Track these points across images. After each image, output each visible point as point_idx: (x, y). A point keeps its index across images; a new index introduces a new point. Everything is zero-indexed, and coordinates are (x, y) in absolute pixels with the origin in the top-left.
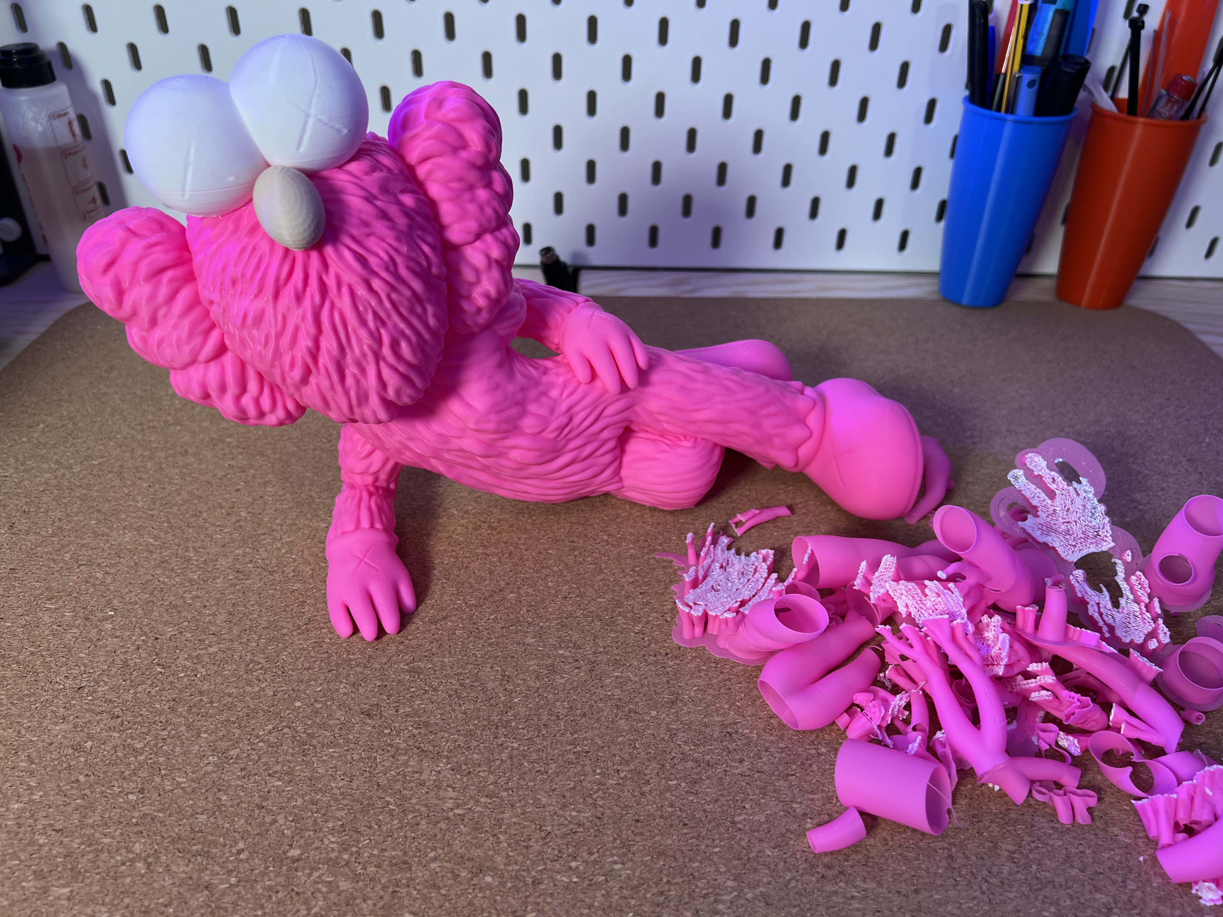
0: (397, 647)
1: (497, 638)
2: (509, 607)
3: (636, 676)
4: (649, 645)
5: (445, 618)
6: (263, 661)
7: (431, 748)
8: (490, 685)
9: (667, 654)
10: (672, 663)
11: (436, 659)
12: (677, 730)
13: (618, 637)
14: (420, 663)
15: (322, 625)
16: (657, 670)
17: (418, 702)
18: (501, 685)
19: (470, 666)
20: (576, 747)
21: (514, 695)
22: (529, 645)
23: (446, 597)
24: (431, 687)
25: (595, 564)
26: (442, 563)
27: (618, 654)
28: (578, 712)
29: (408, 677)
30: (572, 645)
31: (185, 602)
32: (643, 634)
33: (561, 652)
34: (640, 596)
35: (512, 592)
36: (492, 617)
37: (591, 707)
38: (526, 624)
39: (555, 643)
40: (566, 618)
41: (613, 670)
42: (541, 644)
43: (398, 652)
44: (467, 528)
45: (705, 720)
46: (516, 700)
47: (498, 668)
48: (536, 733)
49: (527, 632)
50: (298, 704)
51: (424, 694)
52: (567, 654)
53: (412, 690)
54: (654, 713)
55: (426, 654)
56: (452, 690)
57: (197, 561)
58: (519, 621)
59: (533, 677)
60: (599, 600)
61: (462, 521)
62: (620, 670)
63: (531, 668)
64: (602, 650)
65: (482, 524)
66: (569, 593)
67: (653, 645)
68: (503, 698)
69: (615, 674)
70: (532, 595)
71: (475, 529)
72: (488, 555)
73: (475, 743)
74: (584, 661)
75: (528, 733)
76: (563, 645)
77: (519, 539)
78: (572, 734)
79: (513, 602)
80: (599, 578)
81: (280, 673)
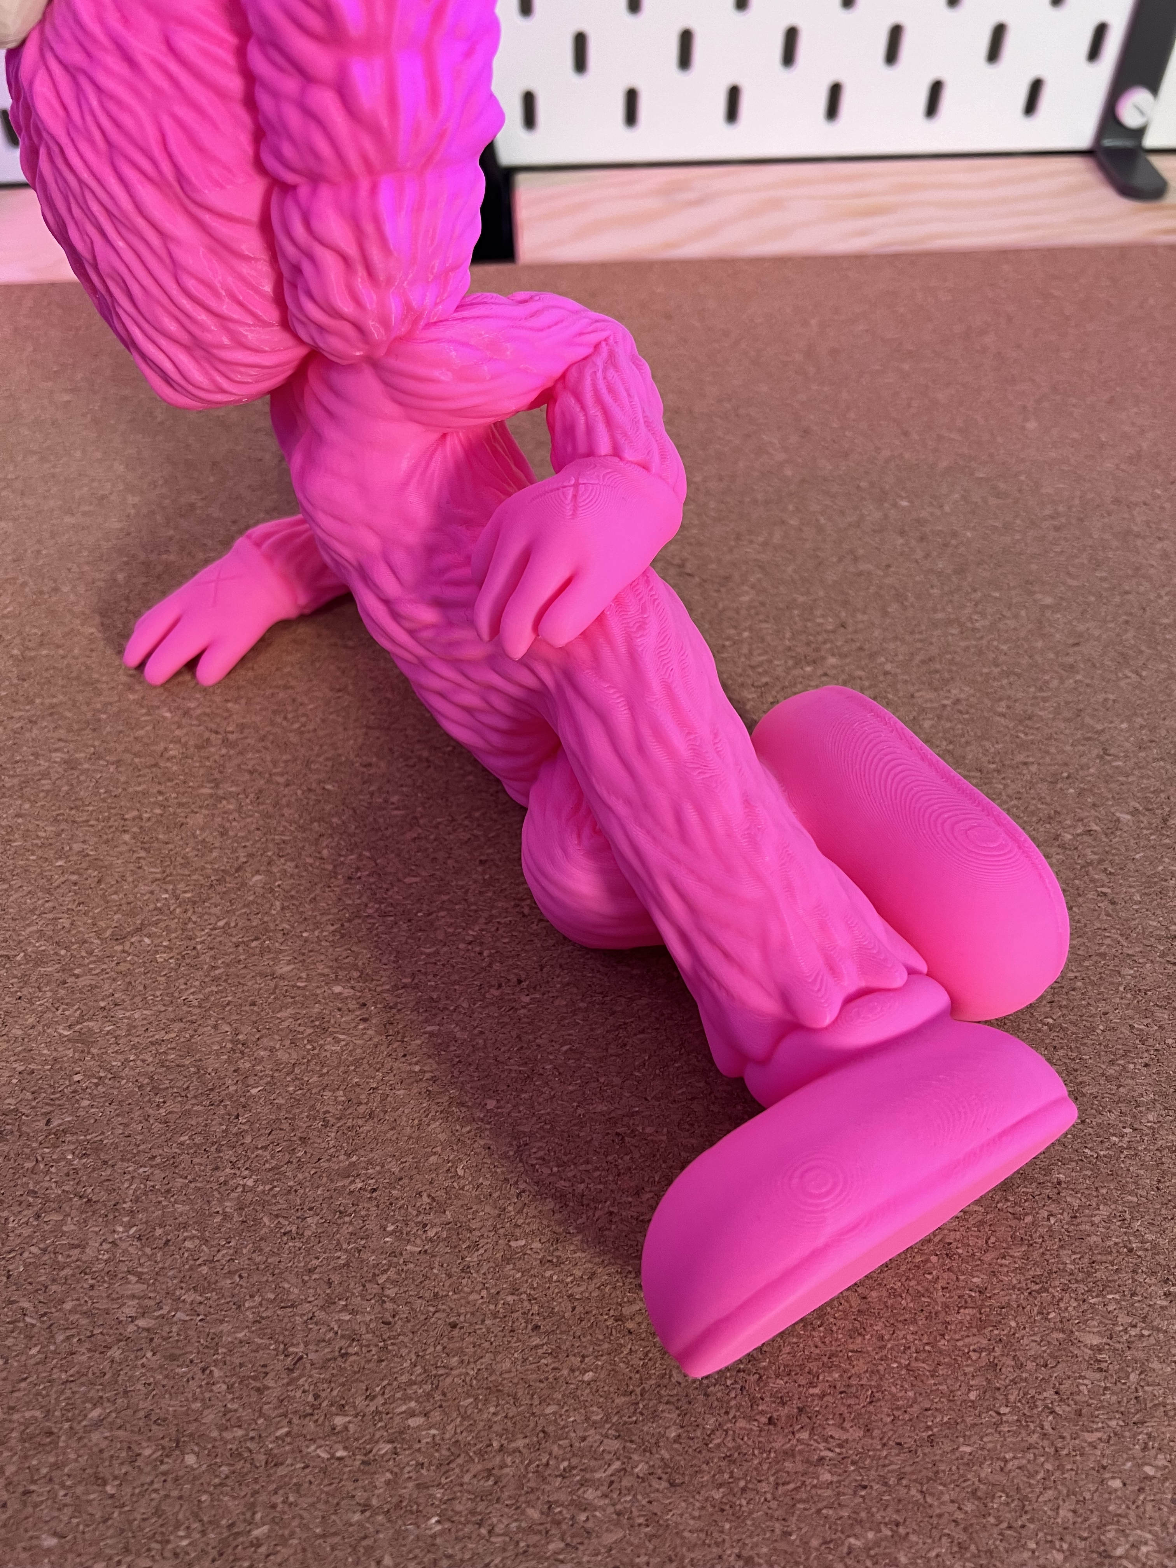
0: (55, 992)
1: (228, 965)
2: (252, 902)
3: (463, 1029)
4: (490, 965)
5: (138, 930)
7: (104, 1196)
8: (212, 1063)
9: (520, 982)
10: (527, 999)
11: (120, 1014)
12: (531, 1135)
13: (437, 953)
14: (91, 1024)
16: (501, 1015)
17: (85, 1103)
18: (229, 1061)
19: (178, 1026)
20: (353, 1182)
21: (251, 1081)
22: (282, 977)
23: (143, 888)
24: (109, 1071)
25: (405, 807)
26: (140, 818)
27: (435, 988)
28: (362, 1109)
29: (70, 1053)
30: (356, 974)
32: (481, 944)
33: (337, 989)
34: (480, 869)
35: (258, 872)
36: (221, 923)
37: (384, 1097)
38: (280, 935)
39: (326, 971)
40: (349, 920)
41: (426, 1021)
42: (304, 975)
43: (57, 1002)
44: (185, 745)
45: (580, 1111)
46: (254, 1091)
47: (226, 1027)
48: (287, 1157)
49: (281, 951)
51: (97, 1085)
52: (347, 992)
53: (77, 1078)
54: (491, 1104)
55: (102, 1004)
56: (145, 1074)
58: (267, 931)
59: (287, 1043)
60: (408, 880)
61: (178, 732)
62: (438, 1020)
63: (285, 1025)
64: (407, 980)
65: (213, 736)
66: (358, 869)
67: (496, 966)
68: (232, 1088)
69: (429, 1029)
70: (292, 876)
71: (200, 748)
72: (221, 799)
73: (180, 1181)
74: (375, 1004)
75: (273, 1157)
76: (342, 974)
77: (275, 763)
78: (348, 1155)
79: (259, 891)
80: (409, 836)
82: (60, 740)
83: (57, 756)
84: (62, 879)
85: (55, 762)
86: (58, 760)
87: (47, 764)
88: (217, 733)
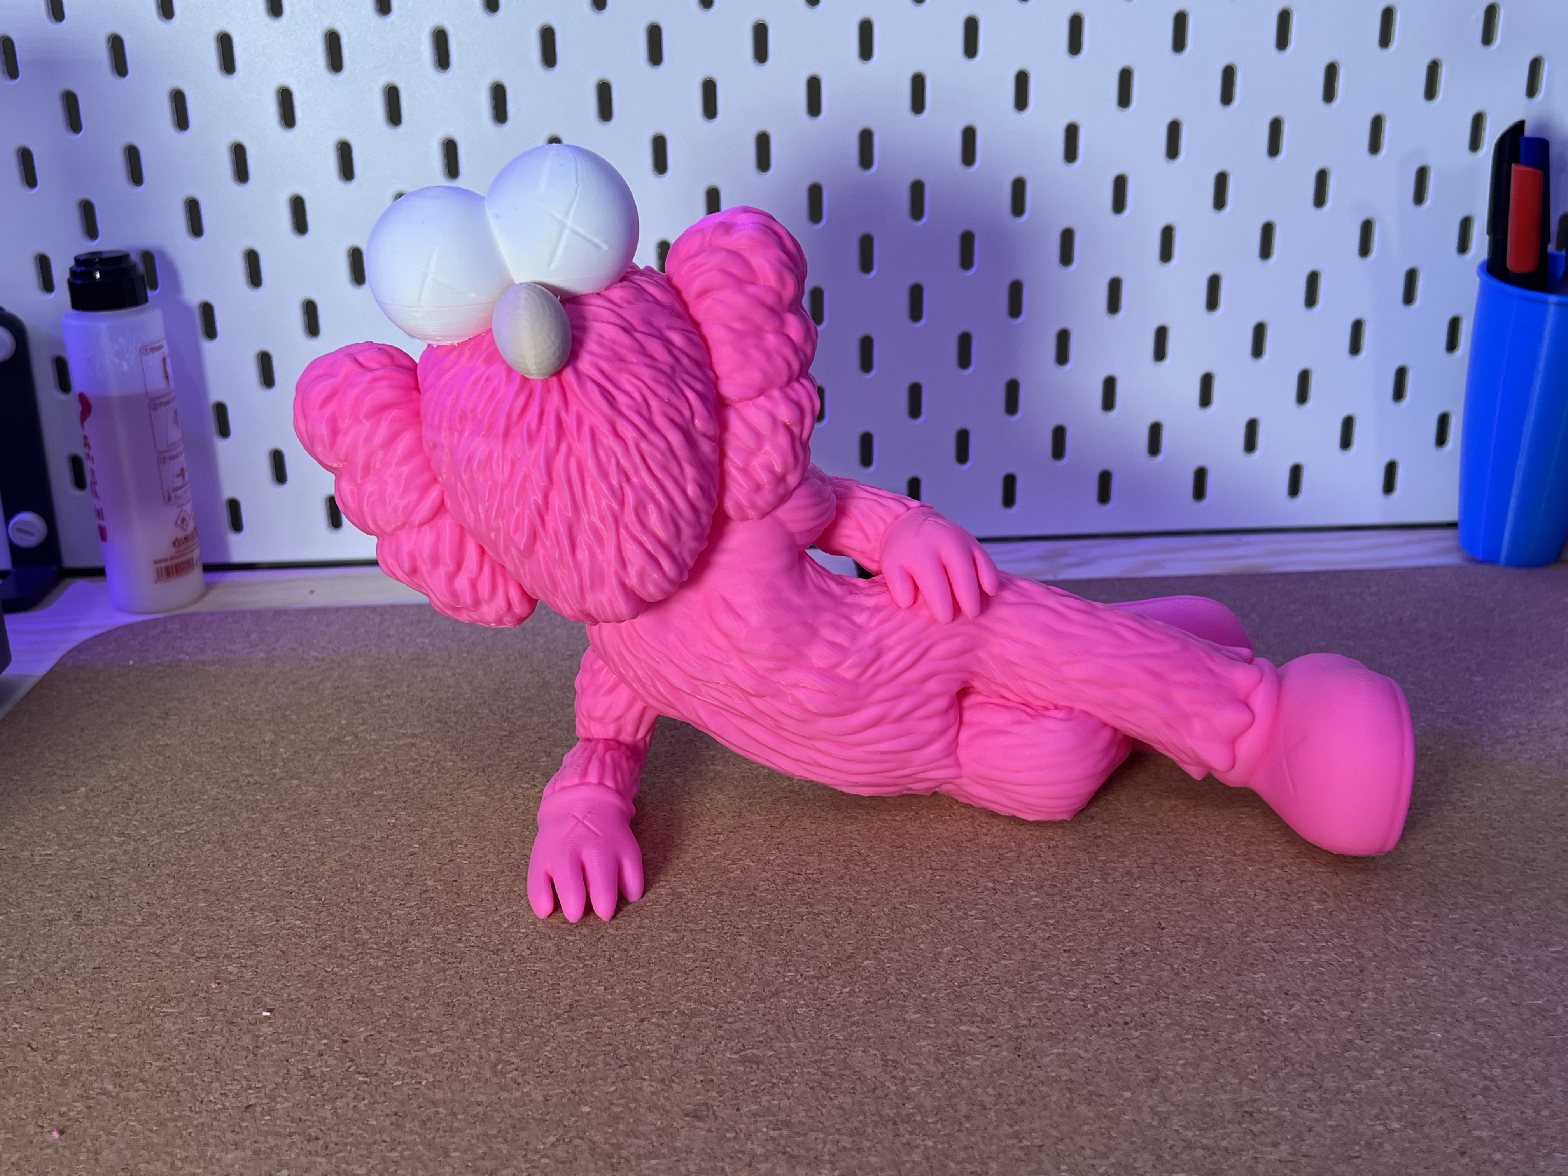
0: (715, 1033)
1: (863, 1015)
2: (869, 977)
3: (1087, 1051)
4: (1096, 1013)
5: (775, 994)
6: (514, 1060)
7: (802, 1152)
8: (869, 1073)
9: (1127, 1023)
10: (1137, 1034)
11: (777, 1045)
12: (1169, 1112)
13: (1046, 1005)
14: (755, 1051)
15: (592, 1011)
16: (1118, 1043)
17: (766, 1098)
18: (884, 1071)
19: (832, 1052)
20: (1021, 1141)
21: (908, 1083)
22: (912, 1021)
23: (769, 969)
24: (781, 1079)
25: (984, 918)
26: (751, 927)
27: (1052, 1027)
28: (1012, 1099)
29: (741, 1068)
30: (978, 1019)
31: (375, 995)
32: (1084, 1000)
33: (963, 1028)
34: (1066, 955)
35: (867, 959)
36: (847, 990)
37: (1030, 1092)
38: (901, 996)
39: (951, 1017)
40: (960, 987)
42: (931, 1020)
43: (718, 1039)
44: (774, 883)
45: (1207, 1099)
46: (913, 1089)
47: (873, 1052)
48: (957, 1128)
49: (906, 1006)
50: (586, 1109)
51: (772, 1087)
53: (753, 1083)
54: (1127, 1095)
55: (761, 1039)
56: (814, 1081)
57: (376, 944)
58: (888, 994)
59: (932, 1061)
60: (1003, 962)
61: (764, 874)
62: (1062, 1045)
63: (925, 1050)
64: (1025, 1022)
65: (797, 877)
66: (955, 956)
67: (1102, 1014)
68: (893, 1088)
69: (1055, 1051)
70: (898, 961)
71: (787, 884)
72: (818, 915)
73: (867, 1144)
74: (1002, 1037)
75: (944, 1127)
76: (964, 1019)
77: (857, 892)
78: (1011, 1126)
79: (872, 970)
80: (994, 935)
81: (546, 1073)
84: (694, 965)
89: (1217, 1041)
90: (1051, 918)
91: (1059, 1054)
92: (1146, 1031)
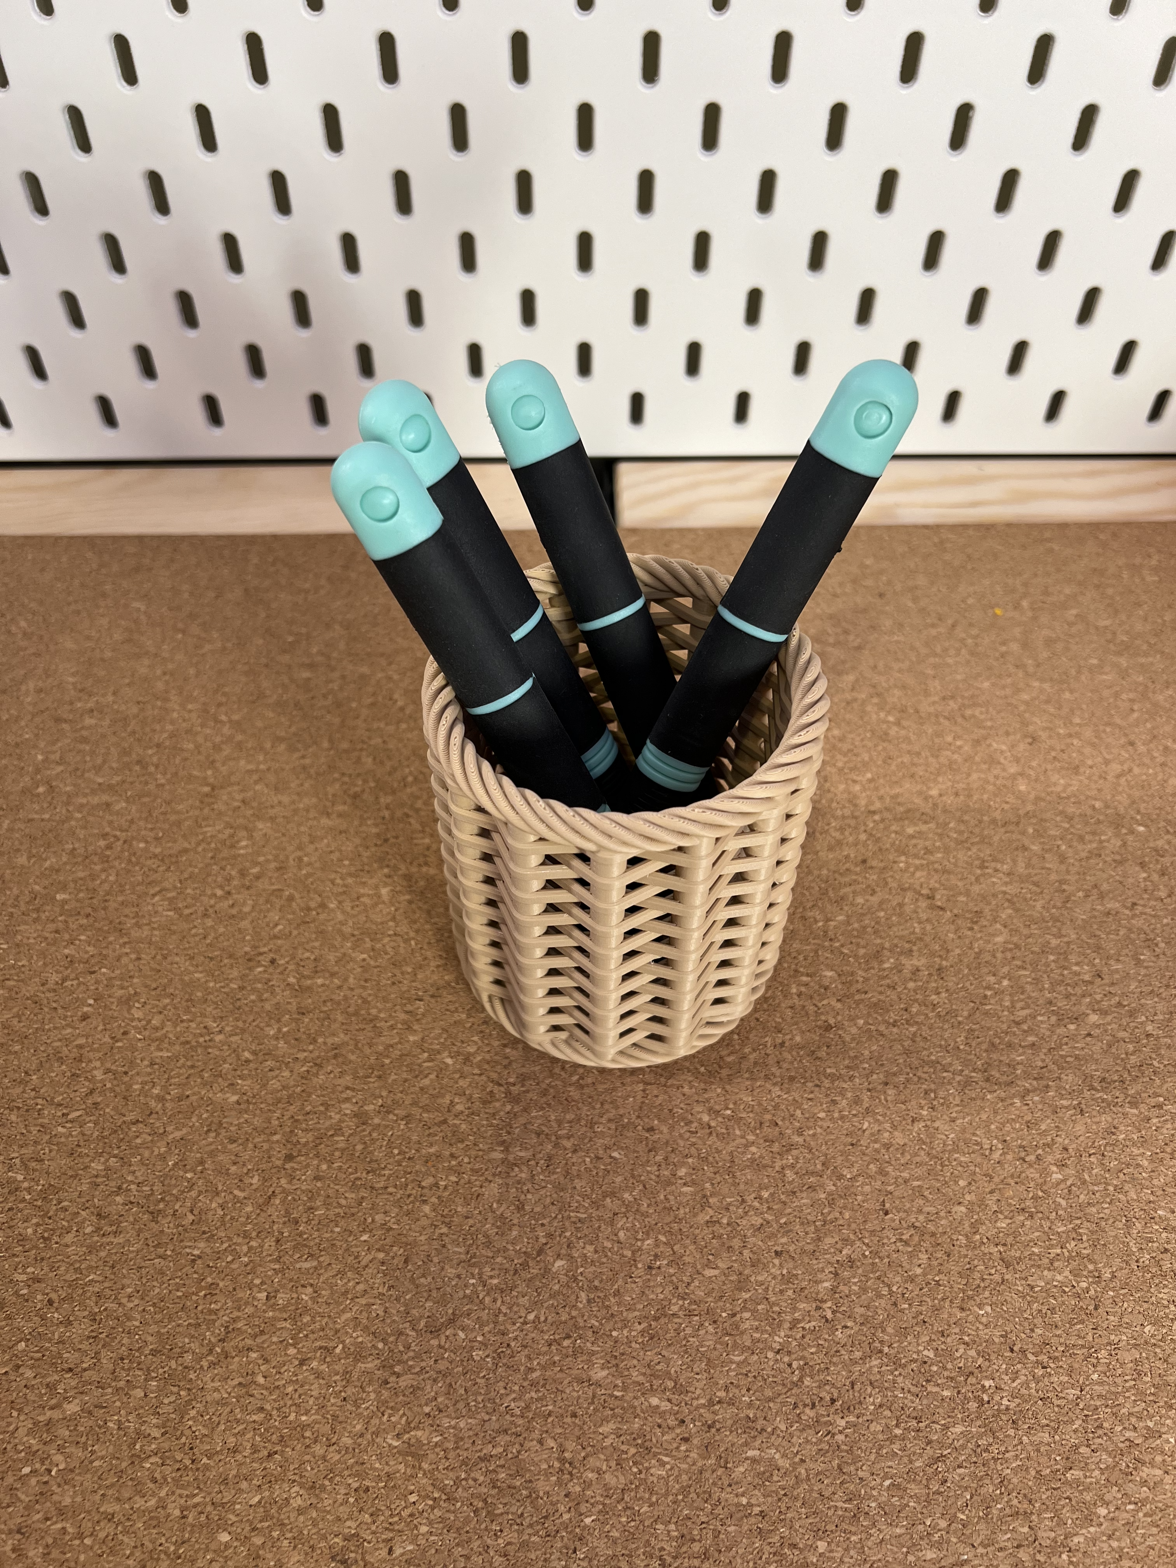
0: (378, 1393)
1: (544, 1368)
2: (559, 1293)
3: (784, 1456)
4: (801, 1380)
5: (452, 1321)
6: (156, 1433)
8: (542, 1486)
9: (833, 1401)
10: (843, 1423)
11: (446, 1423)
13: (747, 1362)
14: (419, 1433)
15: (249, 1342)
16: (820, 1441)
17: (424, 1529)
18: (559, 1482)
19: (503, 1439)
21: (583, 1508)
22: (598, 1384)
23: (451, 1271)
24: (443, 1491)
25: (694, 1183)
26: (436, 1185)
27: (750, 1405)
28: (696, 1547)
29: (402, 1467)
30: (670, 1384)
31: (16, 1293)
32: (789, 1353)
33: (655, 1401)
34: (777, 1261)
35: (559, 1256)
36: (531, 1317)
37: (717, 1534)
38: (590, 1333)
39: (641, 1379)
40: (656, 1319)
41: (746, 1444)
42: (619, 1382)
43: (382, 1406)
44: (470, 1099)
46: (588, 1521)
47: (551, 1443)
49: (593, 1353)
50: (224, 1537)
51: (433, 1508)
52: (665, 1406)
53: (413, 1498)
55: (427, 1409)
56: (479, 1496)
57: (29, 1190)
58: (576, 1327)
59: (613, 1464)
60: (707, 1273)
61: (462, 1083)
62: (757, 1444)
63: (607, 1442)
64: (721, 1394)
65: (496, 1089)
67: (807, 1381)
68: (566, 1516)
69: (750, 1453)
70: (593, 1263)
71: (485, 1102)
72: (512, 1165)
74: (693, 1420)
76: (656, 1383)
77: (560, 1123)
79: (564, 1279)
80: (702, 1217)
81: (188, 1462)
82: (348, 1088)
83: (348, 1108)
84: (370, 1257)
85: (346, 1115)
86: (348, 1112)
87: (338, 1116)
88: (500, 1085)
89: (929, 1443)
90: (767, 1188)
91: (754, 1460)
92: (852, 1419)
